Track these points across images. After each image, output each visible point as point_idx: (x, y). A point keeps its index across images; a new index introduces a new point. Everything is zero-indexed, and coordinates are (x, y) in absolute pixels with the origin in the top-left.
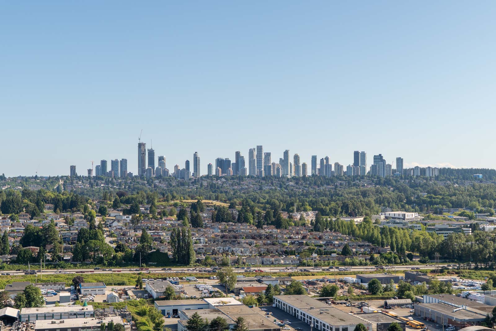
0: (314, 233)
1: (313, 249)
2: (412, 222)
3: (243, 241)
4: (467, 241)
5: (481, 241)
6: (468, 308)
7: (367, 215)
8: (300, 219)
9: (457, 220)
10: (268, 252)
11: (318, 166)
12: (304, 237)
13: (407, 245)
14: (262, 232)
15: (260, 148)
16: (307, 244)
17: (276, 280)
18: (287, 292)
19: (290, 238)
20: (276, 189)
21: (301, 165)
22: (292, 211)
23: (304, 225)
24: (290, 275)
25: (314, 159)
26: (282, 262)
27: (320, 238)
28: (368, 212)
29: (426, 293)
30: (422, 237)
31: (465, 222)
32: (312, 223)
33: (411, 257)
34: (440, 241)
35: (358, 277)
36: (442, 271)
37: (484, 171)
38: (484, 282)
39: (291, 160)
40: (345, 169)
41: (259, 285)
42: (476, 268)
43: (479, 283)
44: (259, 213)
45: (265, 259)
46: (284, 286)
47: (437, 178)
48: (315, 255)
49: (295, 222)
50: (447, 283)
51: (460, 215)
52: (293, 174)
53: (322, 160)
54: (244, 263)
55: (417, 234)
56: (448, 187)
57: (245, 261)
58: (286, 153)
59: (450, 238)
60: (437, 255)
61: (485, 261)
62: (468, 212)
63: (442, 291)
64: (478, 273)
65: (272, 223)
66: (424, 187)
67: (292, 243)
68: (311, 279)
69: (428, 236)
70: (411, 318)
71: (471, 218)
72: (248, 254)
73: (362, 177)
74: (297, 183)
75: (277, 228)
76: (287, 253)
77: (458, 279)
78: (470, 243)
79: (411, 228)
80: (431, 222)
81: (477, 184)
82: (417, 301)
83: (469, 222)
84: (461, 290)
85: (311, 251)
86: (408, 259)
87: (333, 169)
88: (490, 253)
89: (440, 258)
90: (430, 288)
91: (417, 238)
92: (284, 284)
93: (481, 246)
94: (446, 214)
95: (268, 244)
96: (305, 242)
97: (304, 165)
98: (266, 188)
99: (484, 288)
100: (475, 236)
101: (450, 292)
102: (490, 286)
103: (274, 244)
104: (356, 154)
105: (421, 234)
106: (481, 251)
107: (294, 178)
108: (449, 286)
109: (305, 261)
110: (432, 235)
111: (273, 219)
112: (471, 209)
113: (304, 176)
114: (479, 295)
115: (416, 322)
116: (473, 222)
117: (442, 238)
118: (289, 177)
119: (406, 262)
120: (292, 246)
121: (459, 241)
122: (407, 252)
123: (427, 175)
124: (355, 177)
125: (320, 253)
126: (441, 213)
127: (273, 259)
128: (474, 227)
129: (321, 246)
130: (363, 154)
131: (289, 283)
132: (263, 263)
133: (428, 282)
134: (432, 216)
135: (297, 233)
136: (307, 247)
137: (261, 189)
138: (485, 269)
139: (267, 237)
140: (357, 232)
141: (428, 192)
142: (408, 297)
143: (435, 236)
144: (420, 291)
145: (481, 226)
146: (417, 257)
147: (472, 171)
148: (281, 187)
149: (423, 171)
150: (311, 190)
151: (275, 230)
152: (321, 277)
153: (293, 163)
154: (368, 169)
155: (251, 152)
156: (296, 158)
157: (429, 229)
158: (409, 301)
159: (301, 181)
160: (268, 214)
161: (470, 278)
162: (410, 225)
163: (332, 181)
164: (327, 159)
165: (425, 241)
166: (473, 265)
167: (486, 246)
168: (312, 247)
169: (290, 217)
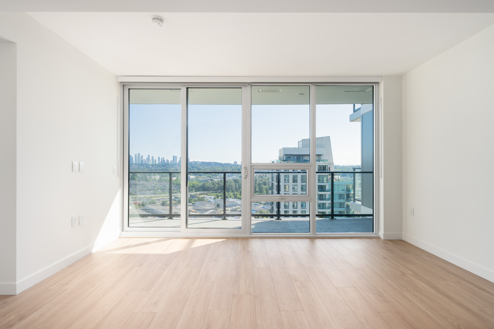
0: (159, 183)
1: (159, 189)
2: (192, 179)
3: (133, 186)
4: (209, 184)
5: (213, 184)
6: (210, 205)
7: (177, 177)
8: (154, 178)
9: (206, 178)
10: (143, 190)
11: (160, 160)
12: (156, 185)
13: (191, 186)
14: (140, 183)
15: (139, 154)
16: (157, 187)
17: (146, 199)
18: (150, 204)
19: (151, 185)
20: (145, 168)
21: (154, 160)
22: (151, 176)
23: (156, 180)
24: (151, 197)
25: (159, 158)
26: (148, 193)
27: (162, 185)
28: (178, 176)
29: (197, 201)
30: (196, 184)
31: (209, 179)
32: (158, 180)
33: (192, 190)
34: (201, 185)
35: (175, 197)
36: (201, 194)
37: (215, 163)
38: (214, 197)
39: (151, 158)
40: (170, 162)
41: (139, 201)
42: (212, 193)
43: (213, 197)
44: (139, 176)
45: (141, 192)
46: (149, 201)
47: (200, 165)
48: (159, 190)
49: (152, 179)
50: (203, 198)
51: (207, 176)
52: (151, 163)
53: (162, 158)
54: (133, 194)
55: (194, 182)
56: (204, 167)
57: (134, 193)
58: (149, 156)
59: (204, 184)
60: (200, 189)
61: (215, 190)
63: (202, 200)
64: (212, 194)
65: (144, 180)
66: (196, 168)
67: (151, 187)
68: (158, 198)
69: (197, 183)
70: (192, 209)
71: (210, 177)
72: (135, 191)
73: (176, 164)
74: (153, 166)
75: (146, 181)
76: (149, 190)
77: (206, 196)
78: (210, 185)
79: (192, 181)
80: (198, 179)
81: (212, 167)
82: (194, 204)
83: (210, 179)
84: (207, 199)
85: (158, 189)
86: (191, 191)
87: (166, 162)
89: (201, 190)
90: (198, 200)
91: (194, 184)
92: (148, 201)
93: (214, 186)
94: (203, 176)
95: (142, 187)
96: (156, 186)
97: (155, 160)
98: (141, 168)
99: (214, 198)
100: (212, 183)
101: (204, 200)
102: (216, 198)
103: (144, 187)
104: (174, 157)
105: (195, 182)
106: (214, 187)
107: (151, 164)
108: (204, 199)
109: (156, 193)
110: (199, 183)
111: (144, 179)
113: (155, 164)
114: (213, 201)
115: (194, 210)
116: (211, 178)
117: (202, 184)
118: (150, 164)
119: (190, 191)
120: (151, 188)
121: (207, 184)
122: (191, 188)
123: (197, 164)
124: (173, 165)
125: (161, 190)
126: (201, 176)
127: (144, 192)
128: (211, 180)
129: (162, 187)
130: (176, 157)
131: (150, 200)
132: (140, 194)
133: (197, 197)
134: (199, 177)
135: (153, 183)
136: (157, 188)
137: (139, 168)
138: (215, 193)
139: (142, 185)
140: (174, 182)
141: (198, 169)
142: (191, 202)
143: (200, 183)
144: (195, 201)
145: (214, 180)
146: (194, 190)
147: (211, 163)
148: (147, 167)
149: (196, 162)
150: (158, 168)
151: (145, 182)
152: (162, 198)
153: (151, 159)
154: (178, 162)
155: (136, 155)
156: (153, 158)
157: (198, 181)
158: (191, 204)
159: (154, 166)
160: (142, 176)
161: (210, 196)
162: (192, 180)
163: (165, 165)
164: (164, 158)
165: (197, 185)
166: (211, 192)
167: (215, 186)
168: (158, 188)
169: (151, 178)
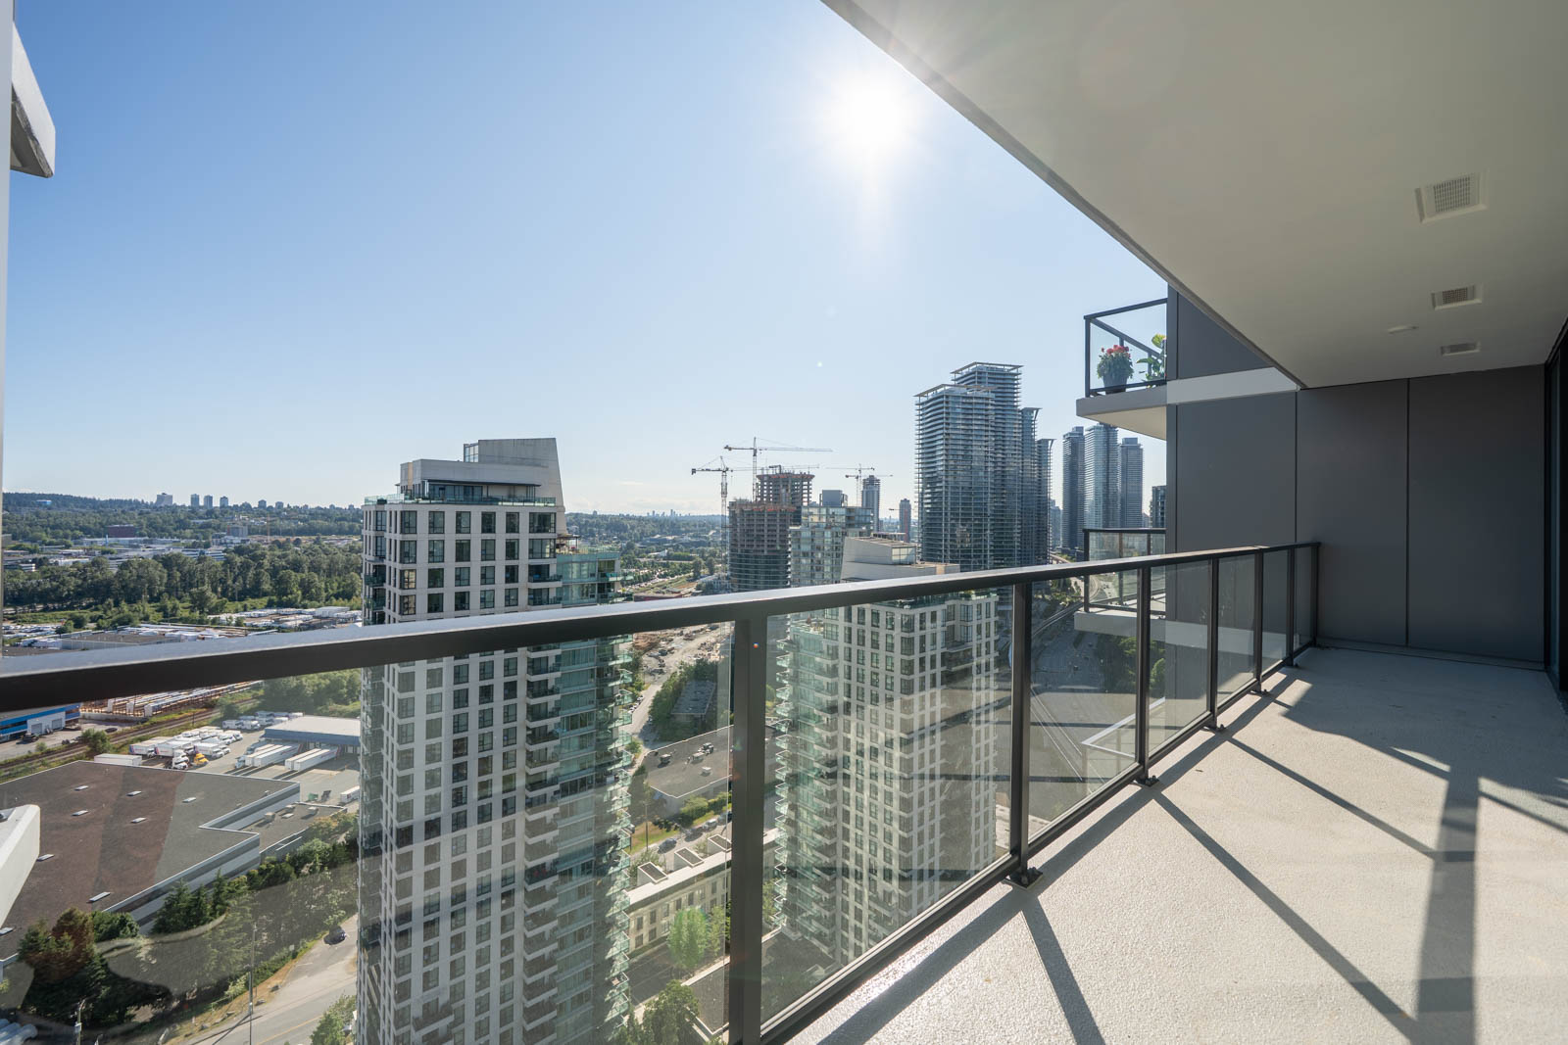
5: (54, 578)
31: (22, 557)
37: (54, 497)
38: (59, 625)
42: (45, 610)
61: (60, 600)
62: (28, 544)
64: (49, 615)
71: (32, 552)
77: (12, 627)
78: (34, 581)
81: (43, 512)
88: (69, 591)
93: (54, 583)
100: (43, 573)
102: (70, 627)
106: (54, 590)
112: (33, 540)
114: (52, 640)
128: (39, 563)
138: (60, 609)
145: (52, 561)
147: (33, 496)
161: (34, 622)
166: (40, 607)
167: (63, 583)
